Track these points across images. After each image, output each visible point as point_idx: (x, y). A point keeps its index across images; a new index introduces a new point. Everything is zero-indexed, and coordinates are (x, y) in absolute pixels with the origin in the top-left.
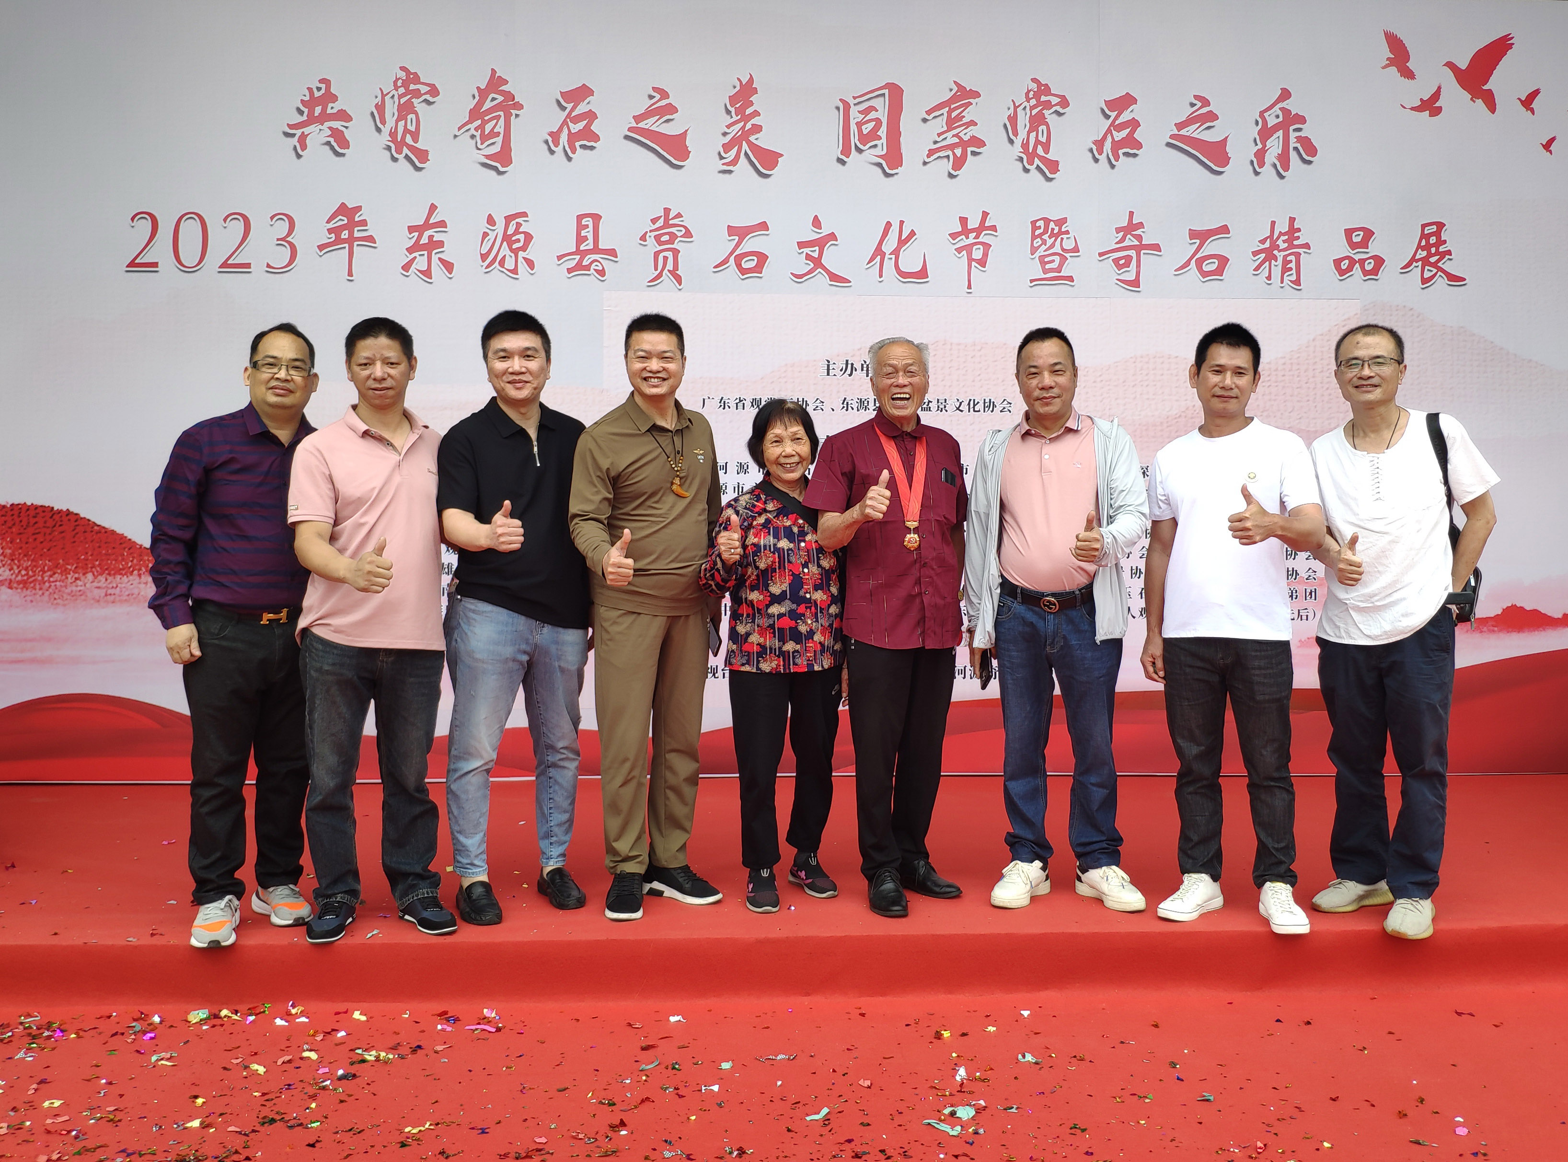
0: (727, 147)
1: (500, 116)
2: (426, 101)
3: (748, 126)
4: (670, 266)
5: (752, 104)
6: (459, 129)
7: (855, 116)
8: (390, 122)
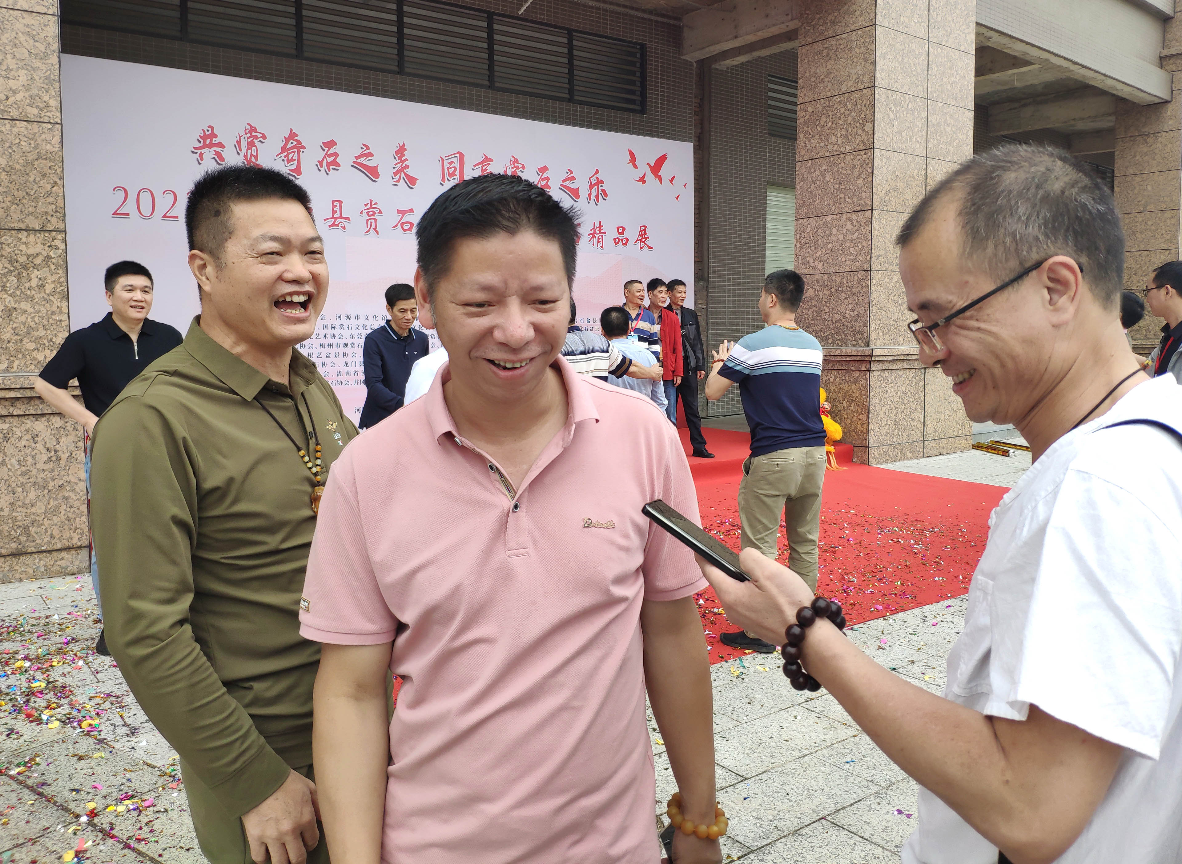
0: (395, 174)
1: (294, 152)
2: (260, 141)
3: (404, 165)
4: (373, 226)
5: (404, 155)
6: (277, 156)
7: (446, 165)
8: (244, 150)
